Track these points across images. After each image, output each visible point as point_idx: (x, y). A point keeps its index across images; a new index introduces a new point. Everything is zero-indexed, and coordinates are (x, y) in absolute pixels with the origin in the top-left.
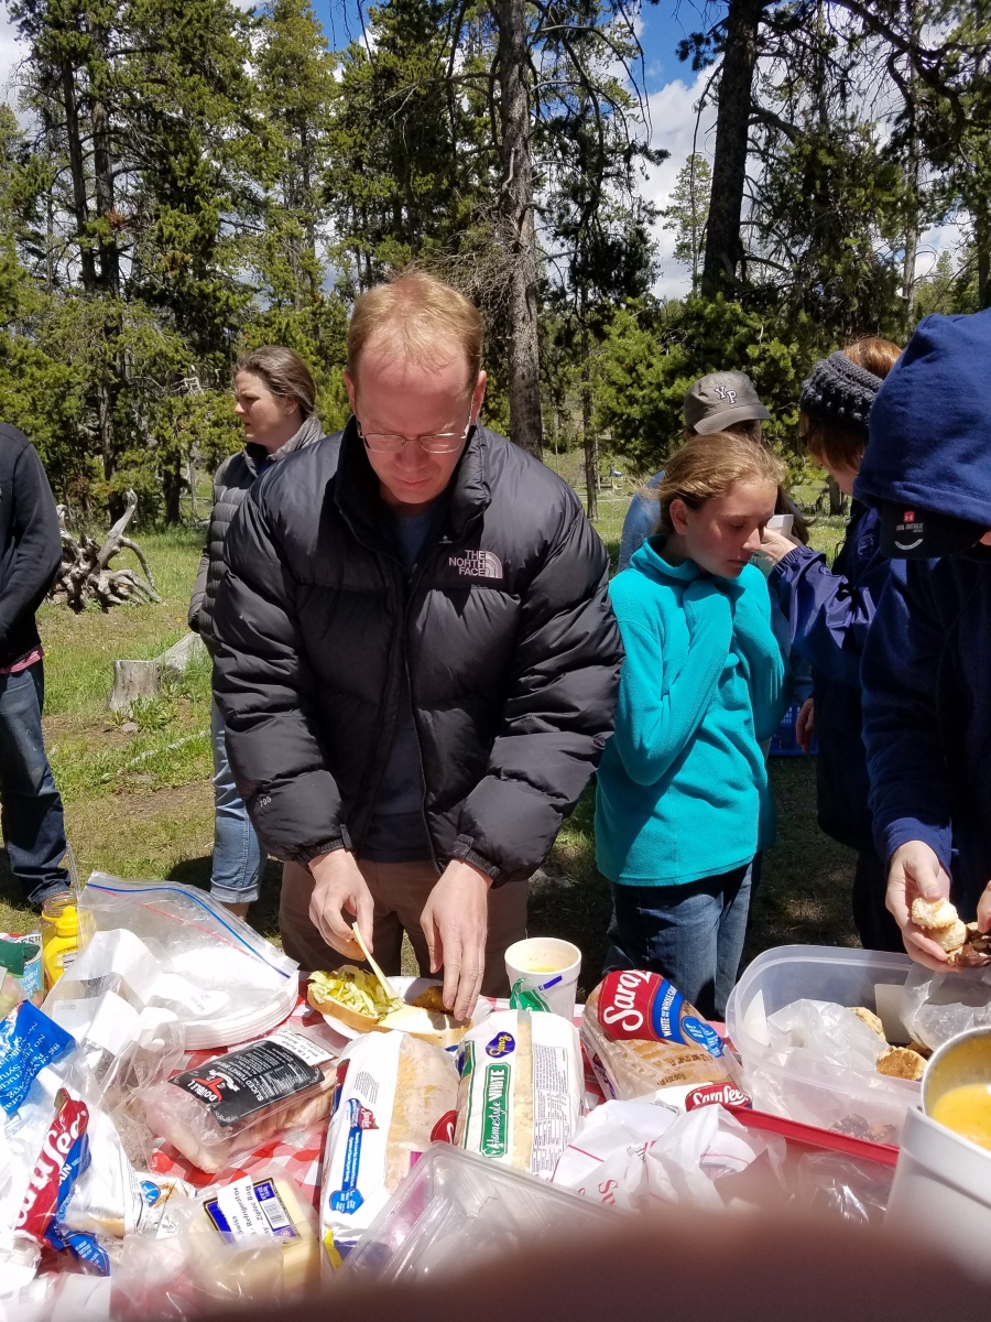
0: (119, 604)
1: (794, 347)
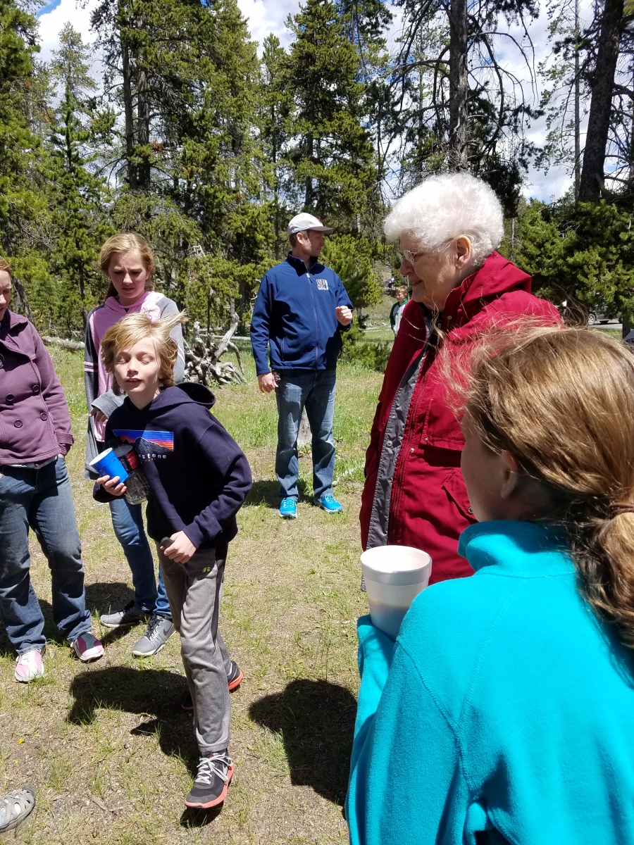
0: (226, 383)
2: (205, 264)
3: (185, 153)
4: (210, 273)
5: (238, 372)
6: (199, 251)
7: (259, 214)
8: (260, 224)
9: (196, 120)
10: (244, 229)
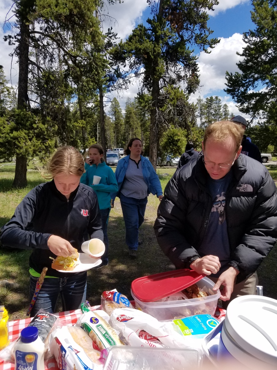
1: (46, 126)
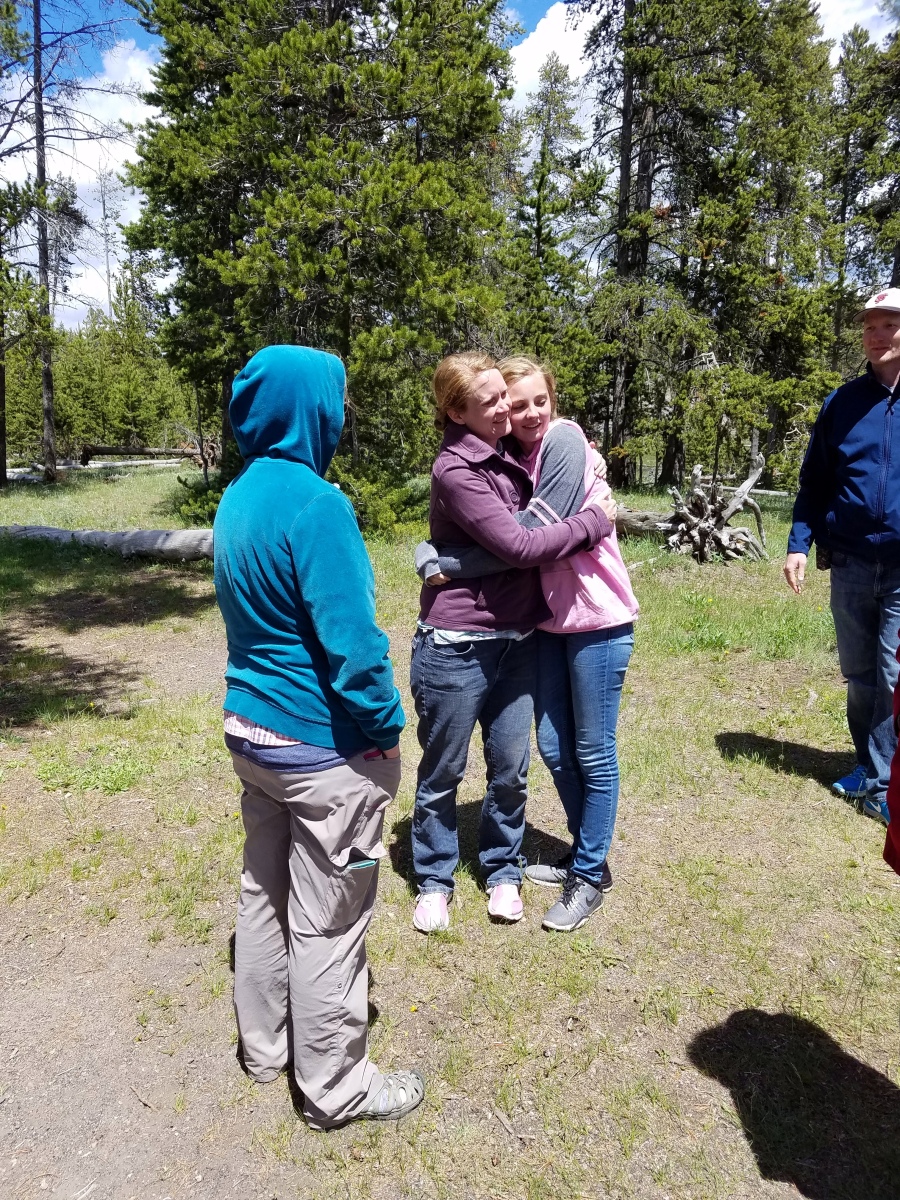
0: (736, 559)
2: (717, 379)
3: (702, 219)
4: (724, 392)
5: (757, 543)
6: (711, 361)
7: (810, 302)
8: (811, 318)
9: (723, 170)
10: (784, 326)
